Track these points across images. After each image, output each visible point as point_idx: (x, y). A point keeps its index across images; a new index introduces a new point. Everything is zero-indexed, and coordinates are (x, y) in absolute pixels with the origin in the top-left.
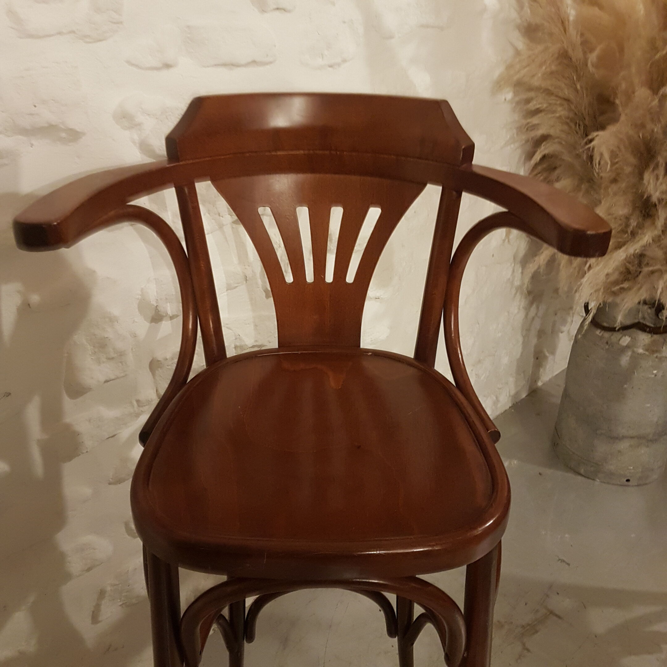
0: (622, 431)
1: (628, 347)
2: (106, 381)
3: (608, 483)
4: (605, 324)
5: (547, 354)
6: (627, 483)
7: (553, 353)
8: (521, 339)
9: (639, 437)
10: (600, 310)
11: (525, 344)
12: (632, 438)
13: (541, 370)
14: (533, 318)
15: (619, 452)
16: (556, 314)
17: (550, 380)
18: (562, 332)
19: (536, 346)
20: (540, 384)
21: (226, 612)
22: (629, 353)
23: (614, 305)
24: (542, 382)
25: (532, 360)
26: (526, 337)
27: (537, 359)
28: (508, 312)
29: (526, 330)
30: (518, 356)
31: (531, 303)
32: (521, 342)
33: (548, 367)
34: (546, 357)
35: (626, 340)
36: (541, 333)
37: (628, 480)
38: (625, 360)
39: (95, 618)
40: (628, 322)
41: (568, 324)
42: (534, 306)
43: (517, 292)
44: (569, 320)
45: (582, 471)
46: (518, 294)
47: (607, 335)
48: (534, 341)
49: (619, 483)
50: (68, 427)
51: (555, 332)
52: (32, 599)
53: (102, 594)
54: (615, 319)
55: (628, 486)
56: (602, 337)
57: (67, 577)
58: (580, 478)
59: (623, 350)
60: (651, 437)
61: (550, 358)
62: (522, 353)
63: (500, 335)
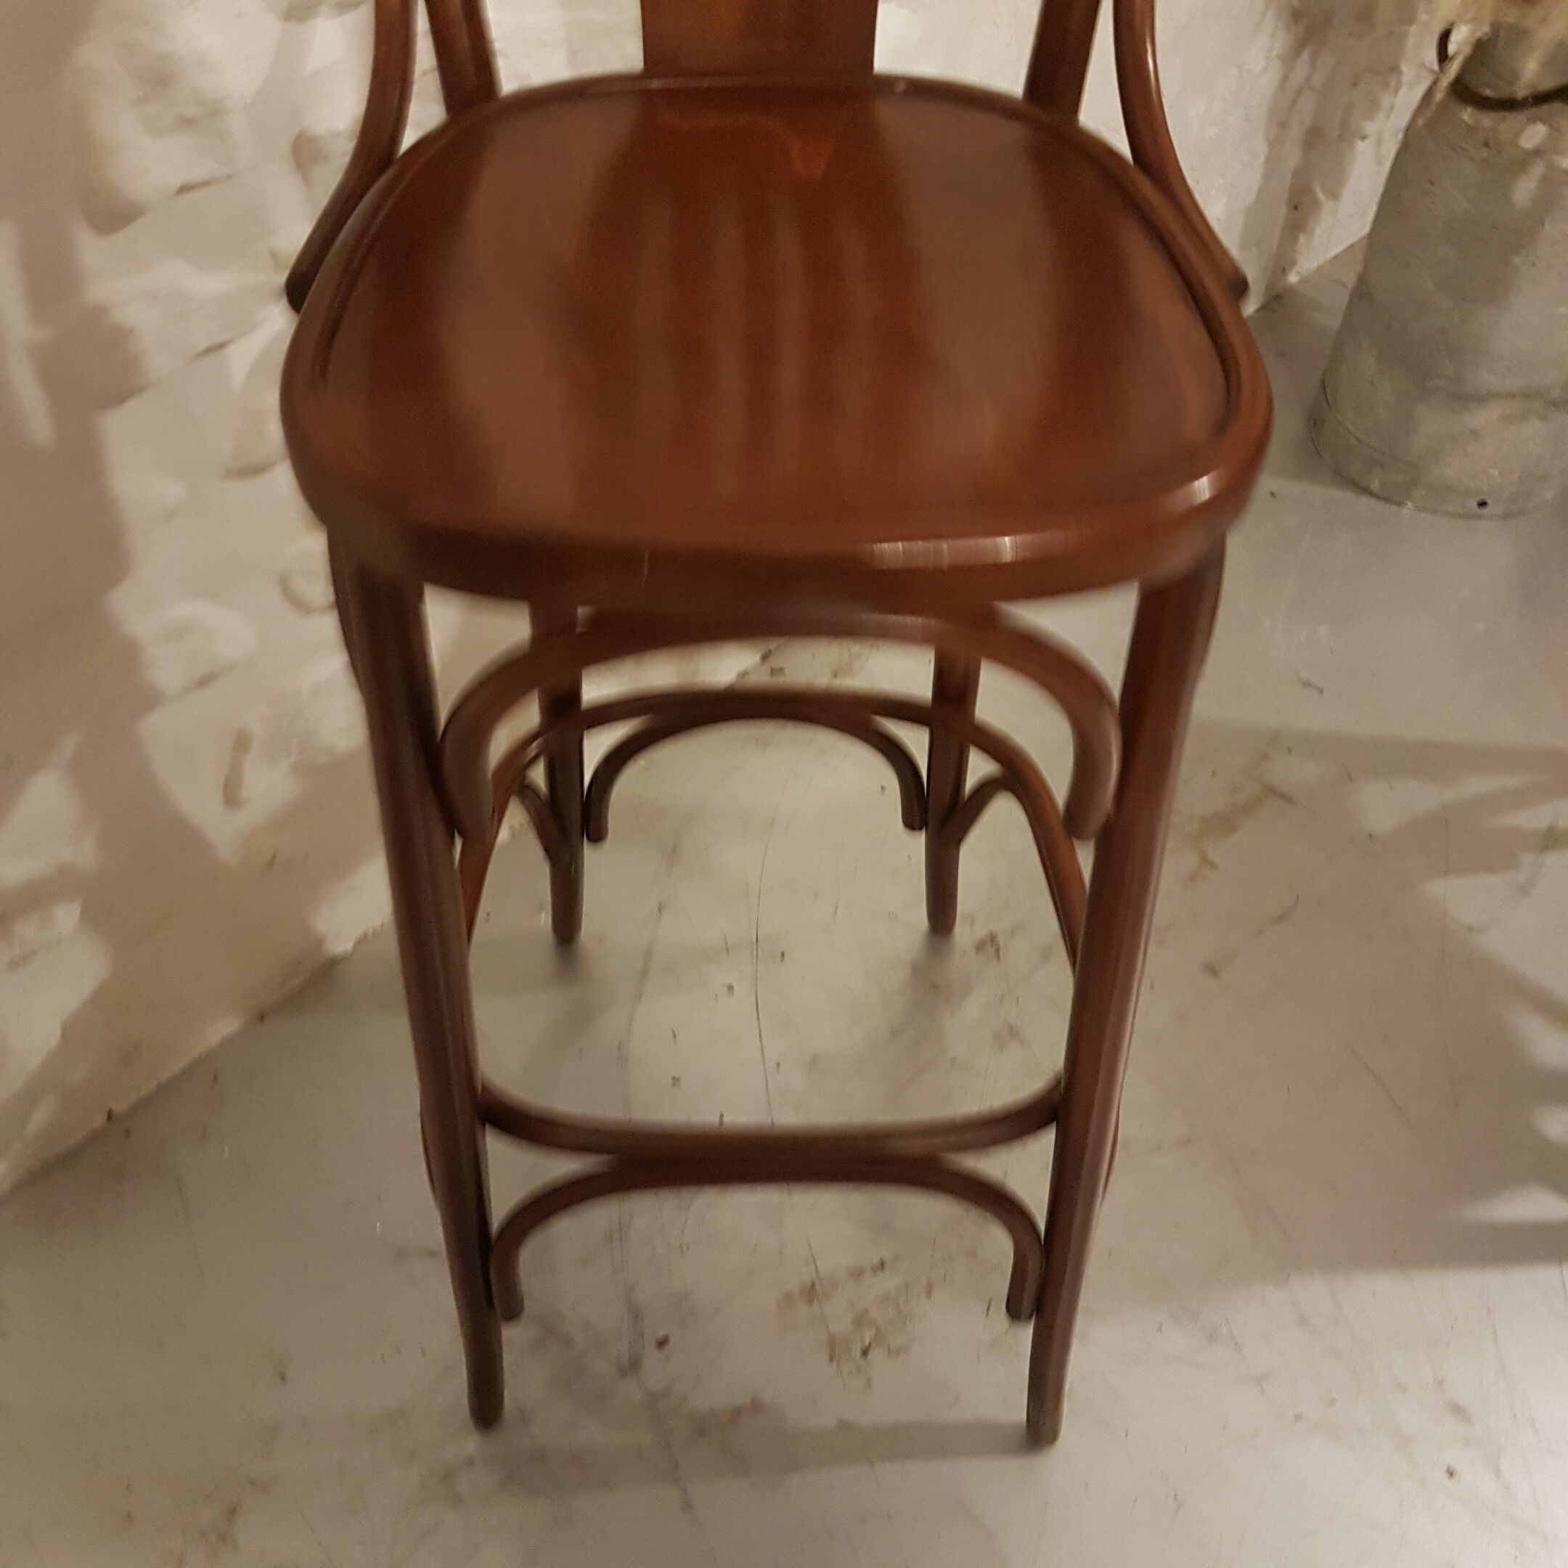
0: (1488, 379)
1: (1537, 153)
2: (185, 189)
3: (1434, 512)
4: (1488, 92)
5: (1321, 196)
6: (1478, 510)
7: (1334, 196)
8: (1262, 149)
9: (1528, 395)
10: (1482, 50)
11: (1272, 164)
12: (1511, 395)
13: (1302, 239)
14: (1299, 92)
15: (1474, 433)
16: (1355, 85)
17: (1320, 269)
18: (1364, 138)
19: (1297, 175)
20: (1293, 278)
21: (538, 775)
22: (1538, 170)
23: (1519, 35)
24: (1298, 273)
25: (1284, 210)
26: (1275, 143)
27: (1296, 208)
28: (1240, 67)
29: (1279, 121)
30: (1252, 197)
31: (1298, 47)
32: (1262, 158)
33: (1318, 231)
34: (1316, 204)
35: (1534, 134)
36: (1314, 137)
37: (1483, 504)
38: (1525, 189)
39: (231, 796)
40: (1548, 84)
41: (1381, 115)
42: (1306, 55)
43: (1267, 9)
44: (1386, 100)
45: (1375, 485)
46: (1270, 14)
47: (1488, 120)
48: (1293, 157)
49: (1460, 511)
50: (98, 314)
51: (1347, 134)
52: (69, 746)
53: (242, 742)
54: (1515, 74)
55: (1480, 517)
56: (1472, 130)
57: (151, 699)
58: (1367, 502)
59: (1524, 160)
60: (1555, 394)
61: (1328, 205)
62: (1260, 191)
63: (1212, 131)
